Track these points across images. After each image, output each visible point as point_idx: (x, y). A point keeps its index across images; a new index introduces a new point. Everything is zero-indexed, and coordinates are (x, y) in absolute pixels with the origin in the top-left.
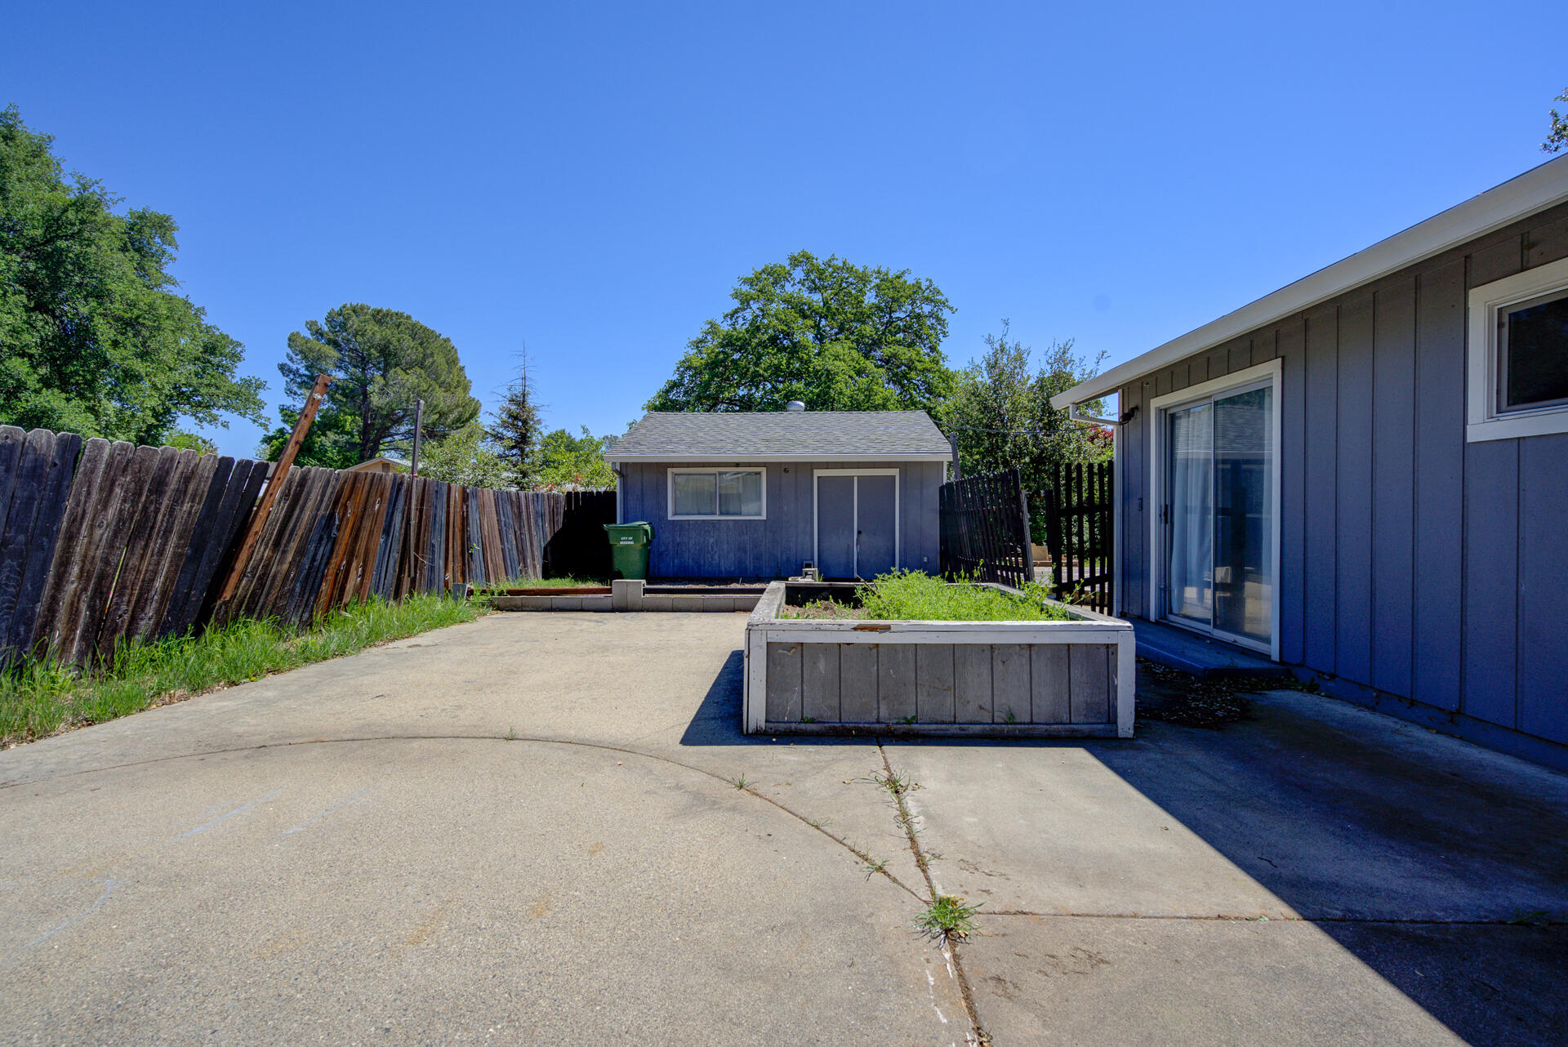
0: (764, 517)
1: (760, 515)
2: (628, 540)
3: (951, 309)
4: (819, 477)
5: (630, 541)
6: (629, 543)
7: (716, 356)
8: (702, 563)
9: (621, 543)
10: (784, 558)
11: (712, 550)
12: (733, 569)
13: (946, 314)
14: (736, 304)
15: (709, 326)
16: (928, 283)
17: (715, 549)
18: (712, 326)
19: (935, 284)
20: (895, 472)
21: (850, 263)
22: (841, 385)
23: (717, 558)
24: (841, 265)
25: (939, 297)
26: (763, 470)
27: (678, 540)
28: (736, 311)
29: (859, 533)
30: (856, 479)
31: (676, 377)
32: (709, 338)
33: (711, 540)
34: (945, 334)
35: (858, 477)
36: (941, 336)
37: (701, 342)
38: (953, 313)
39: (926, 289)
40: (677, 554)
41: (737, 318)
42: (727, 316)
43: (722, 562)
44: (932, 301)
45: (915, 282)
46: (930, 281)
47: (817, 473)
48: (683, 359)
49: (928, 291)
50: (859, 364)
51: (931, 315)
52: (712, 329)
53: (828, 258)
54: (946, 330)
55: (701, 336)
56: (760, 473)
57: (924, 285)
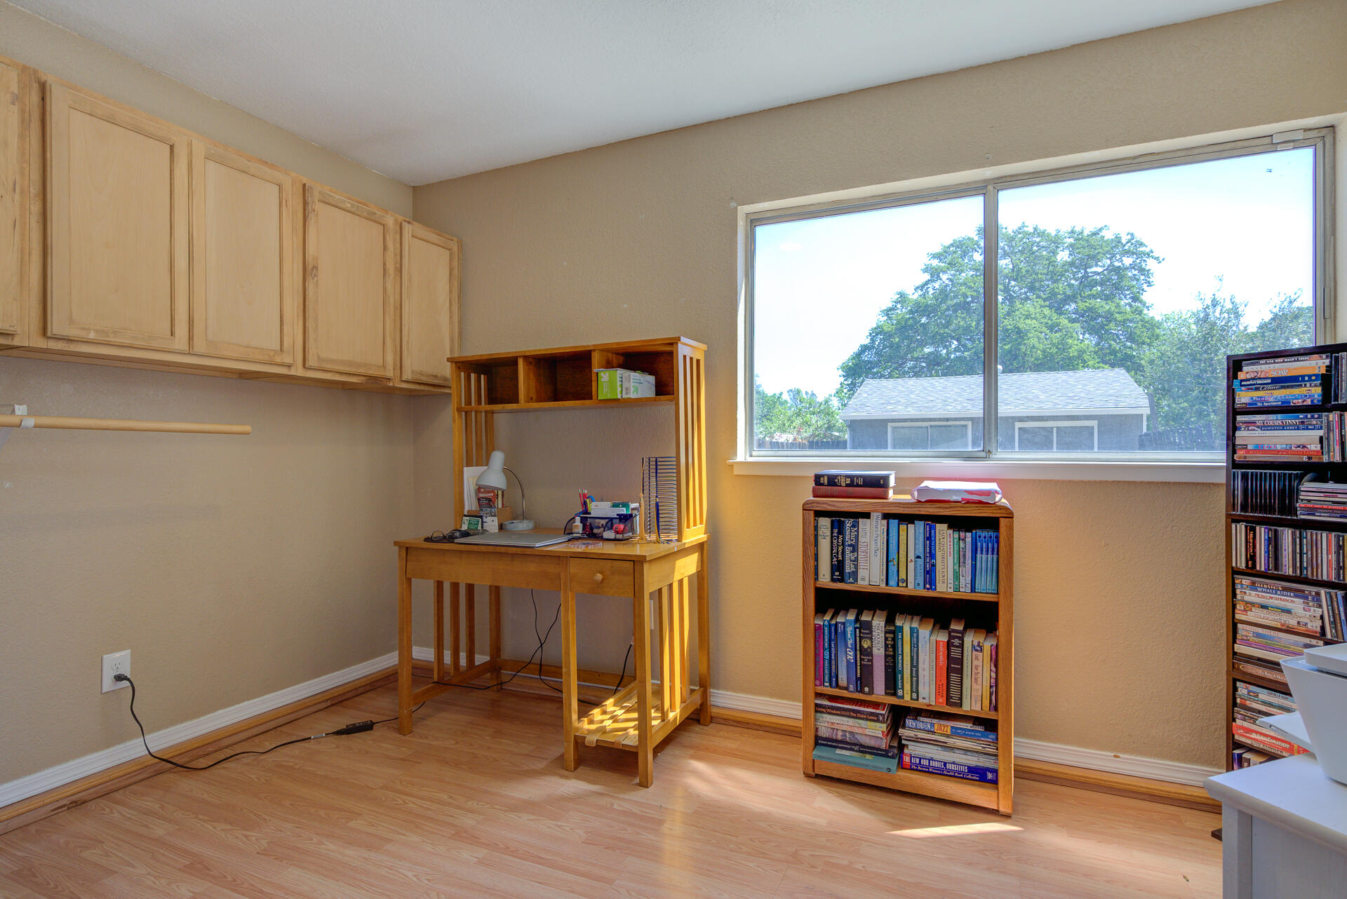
3: (1157, 259)
4: (1019, 429)
7: (907, 322)
13: (1150, 264)
14: (927, 277)
15: (899, 296)
16: (1129, 237)
19: (1138, 237)
20: (1094, 423)
21: (1041, 228)
22: (1034, 341)
24: (1032, 231)
25: (1142, 249)
26: (970, 423)
28: (927, 283)
30: (1055, 430)
32: (899, 306)
34: (1149, 284)
35: (1057, 428)
36: (1145, 285)
37: (891, 309)
38: (1160, 262)
39: (1127, 243)
41: (927, 288)
42: (918, 287)
44: (1134, 253)
45: (1113, 237)
46: (1132, 235)
47: (1018, 425)
48: (875, 326)
49: (1129, 244)
50: (1052, 320)
51: (1132, 267)
52: (902, 298)
53: (1020, 225)
54: (1151, 280)
55: (891, 306)
56: (965, 426)
57: (1125, 239)
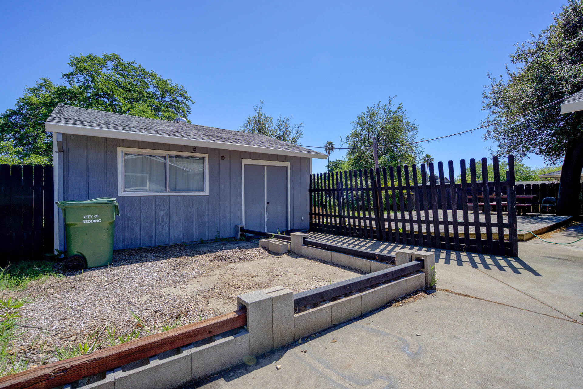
0: (207, 193)
1: (203, 190)
2: (94, 218)
3: (192, 101)
4: (245, 164)
5: (97, 219)
6: (95, 221)
7: (52, 99)
8: (153, 233)
9: (84, 222)
10: (222, 224)
11: (163, 222)
12: (181, 236)
13: (189, 103)
14: (72, 70)
15: (44, 81)
16: (181, 88)
17: (165, 220)
18: (45, 82)
19: (185, 88)
20: (288, 164)
21: (143, 67)
23: (167, 229)
24: (138, 67)
25: (186, 95)
26: (206, 156)
27: (128, 215)
28: (72, 74)
29: (268, 203)
30: (266, 167)
31: (15, 108)
32: (43, 89)
33: (162, 213)
35: (267, 166)
36: (188, 113)
37: (36, 89)
38: (193, 104)
39: (180, 90)
40: (128, 227)
41: (73, 78)
42: (65, 75)
43: (172, 231)
44: (184, 96)
45: (175, 86)
46: (183, 86)
47: (245, 161)
48: (23, 97)
51: (183, 102)
52: (47, 84)
53: (131, 62)
54: (190, 111)
55: (36, 87)
56: (203, 159)
57: (180, 88)
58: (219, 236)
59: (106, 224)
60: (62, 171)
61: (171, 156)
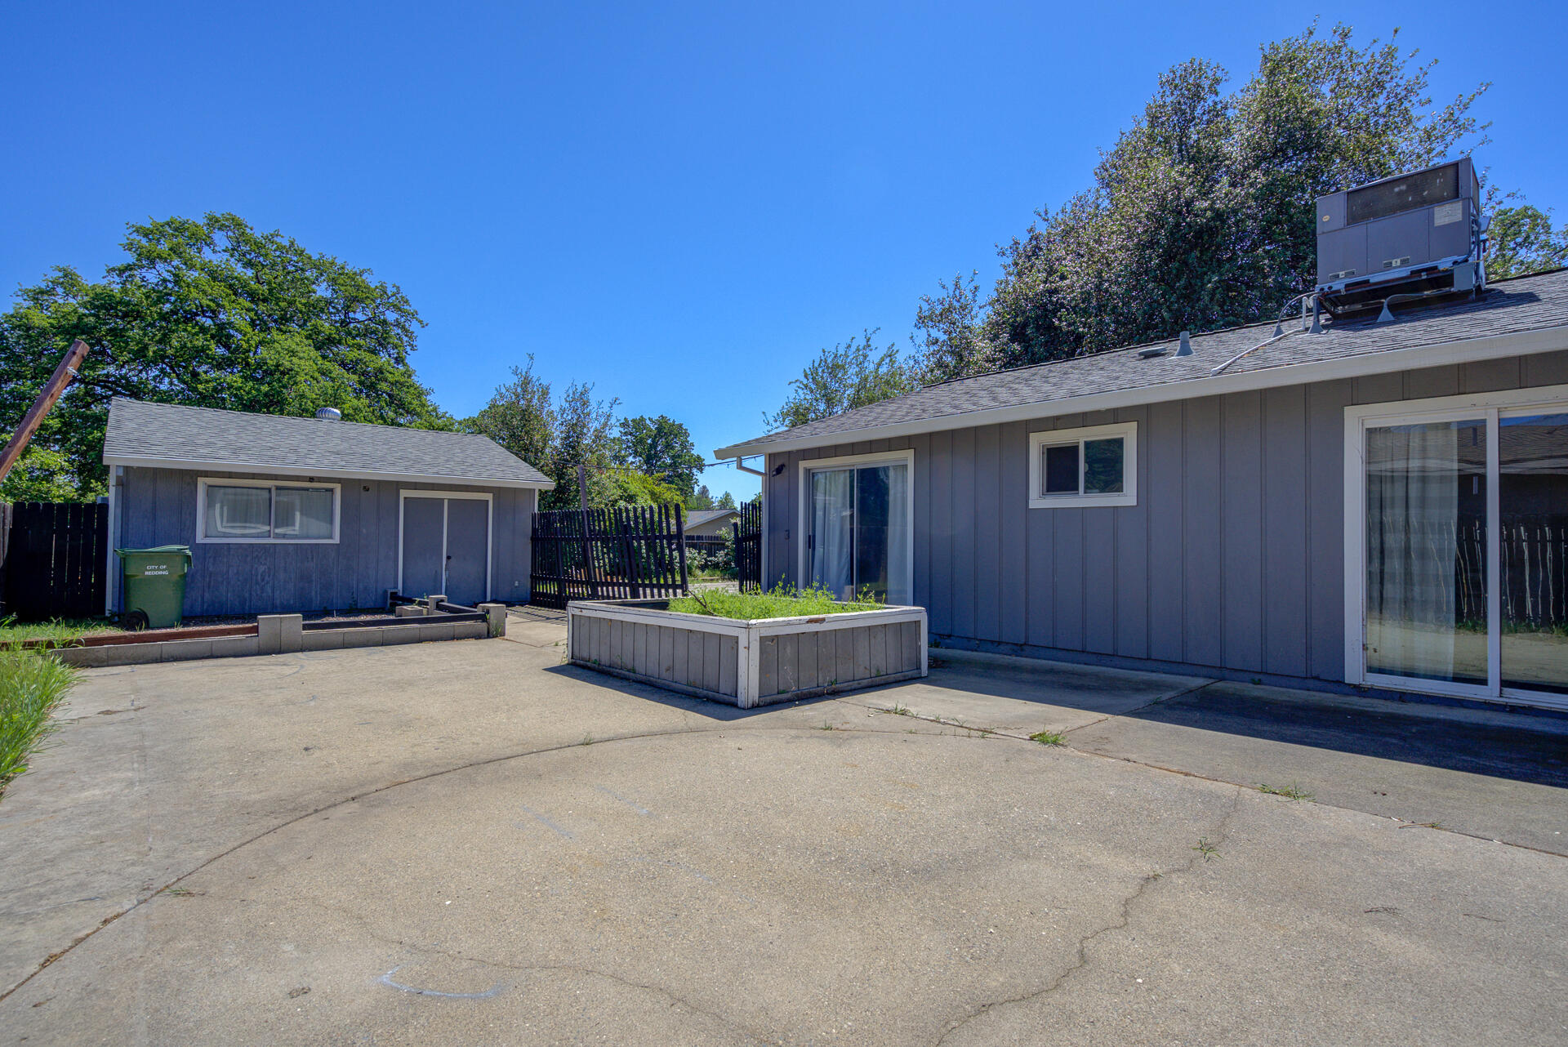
0: (337, 540)
1: (331, 537)
2: (159, 569)
3: (421, 322)
4: (405, 498)
5: (163, 570)
6: (160, 573)
8: (247, 595)
9: (146, 573)
10: (361, 586)
11: (263, 580)
12: (292, 602)
13: (414, 326)
15: (61, 274)
16: (395, 290)
17: (267, 578)
18: (66, 276)
19: (404, 292)
20: (489, 497)
21: (300, 244)
23: (270, 591)
24: (288, 244)
25: (406, 307)
26: (338, 488)
27: (210, 569)
28: (129, 268)
29: (448, 558)
30: (446, 502)
32: (60, 290)
33: (262, 569)
34: (413, 348)
35: (449, 499)
36: (408, 349)
37: (42, 292)
38: (423, 327)
39: (393, 296)
40: (209, 587)
42: (113, 270)
43: (277, 593)
44: (400, 309)
45: (378, 285)
46: (398, 288)
47: (404, 493)
48: (12, 312)
49: (394, 298)
50: (317, 364)
51: (398, 324)
52: (69, 281)
53: (272, 232)
54: (415, 343)
55: (43, 286)
56: (332, 490)
57: (390, 291)
58: (356, 605)
59: (175, 577)
60: (119, 511)
61: (278, 488)
